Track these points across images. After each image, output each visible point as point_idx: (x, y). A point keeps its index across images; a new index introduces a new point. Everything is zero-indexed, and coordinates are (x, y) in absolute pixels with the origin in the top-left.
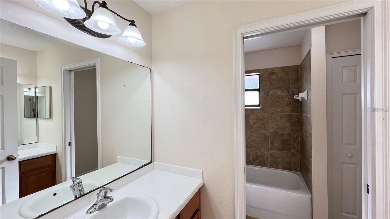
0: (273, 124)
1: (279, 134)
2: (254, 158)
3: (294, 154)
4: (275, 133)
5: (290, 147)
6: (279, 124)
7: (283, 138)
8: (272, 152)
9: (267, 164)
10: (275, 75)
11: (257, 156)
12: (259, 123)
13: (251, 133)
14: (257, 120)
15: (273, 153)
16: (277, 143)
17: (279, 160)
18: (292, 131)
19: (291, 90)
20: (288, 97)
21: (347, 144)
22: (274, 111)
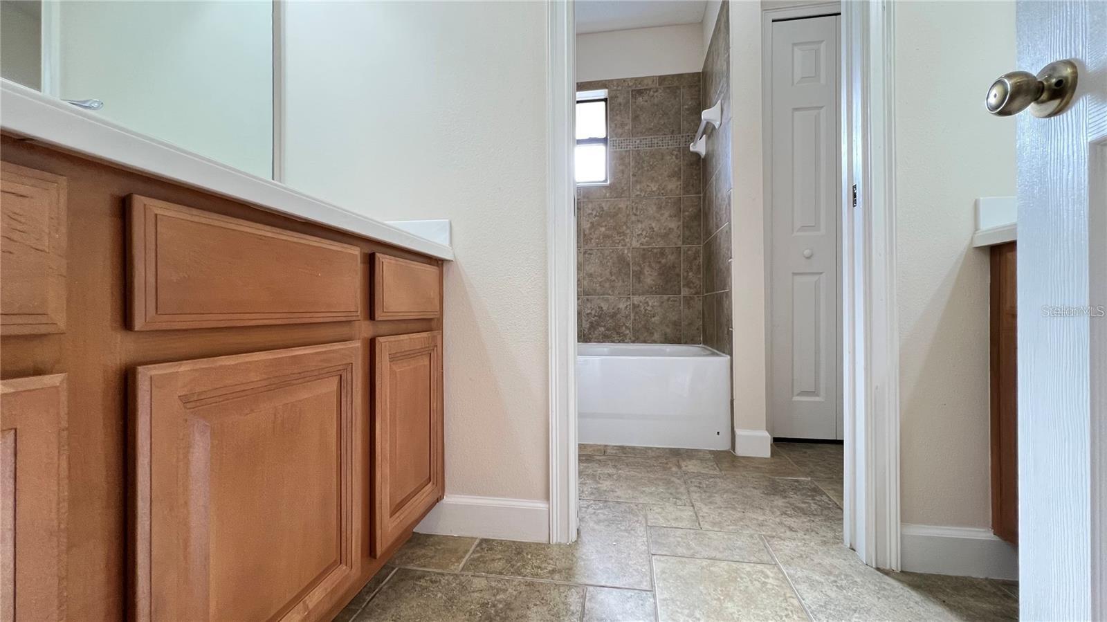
0: (640, 226)
1: (655, 251)
2: (591, 323)
3: (688, 301)
4: (644, 249)
5: (679, 282)
6: (654, 225)
7: (663, 261)
8: (636, 299)
9: (625, 336)
10: (646, 97)
11: (600, 317)
12: (606, 226)
13: (585, 253)
14: (601, 217)
15: (641, 304)
16: (650, 277)
17: (653, 319)
18: (683, 243)
19: (683, 137)
20: (675, 153)
21: (803, 228)
22: (641, 190)
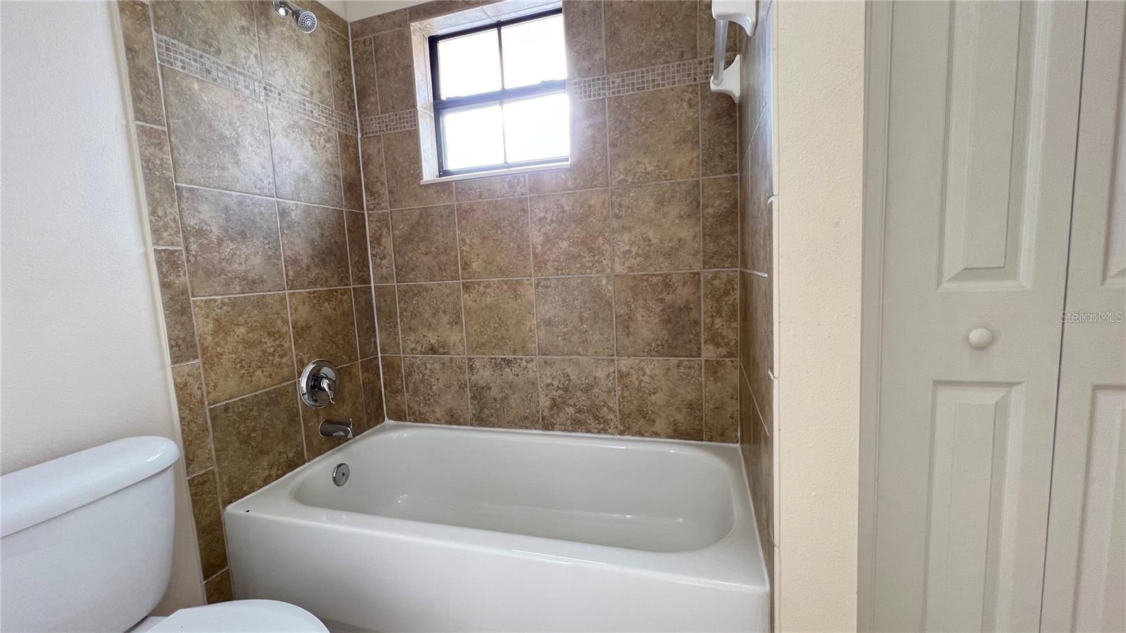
0: (626, 237)
1: (654, 280)
2: (553, 399)
3: (714, 368)
4: (635, 278)
5: (698, 335)
6: (651, 234)
7: (669, 298)
8: (625, 364)
9: (606, 422)
11: (566, 390)
12: (569, 238)
13: (537, 285)
14: (560, 223)
15: (632, 371)
16: (648, 327)
17: (653, 397)
18: (705, 263)
19: (700, 63)
20: (687, 96)
22: (627, 172)
